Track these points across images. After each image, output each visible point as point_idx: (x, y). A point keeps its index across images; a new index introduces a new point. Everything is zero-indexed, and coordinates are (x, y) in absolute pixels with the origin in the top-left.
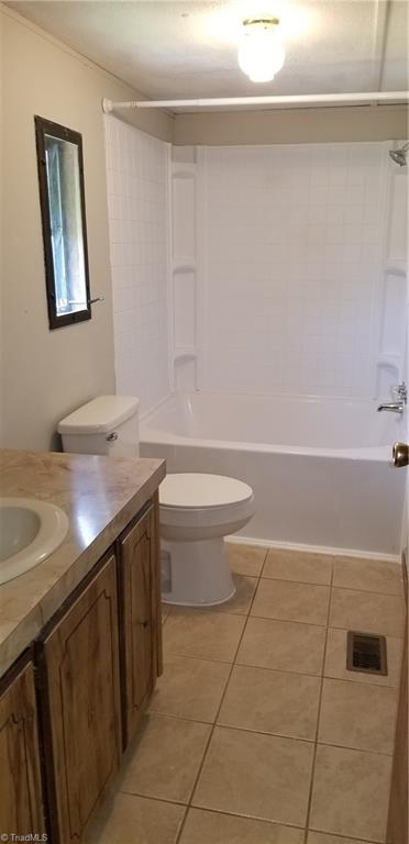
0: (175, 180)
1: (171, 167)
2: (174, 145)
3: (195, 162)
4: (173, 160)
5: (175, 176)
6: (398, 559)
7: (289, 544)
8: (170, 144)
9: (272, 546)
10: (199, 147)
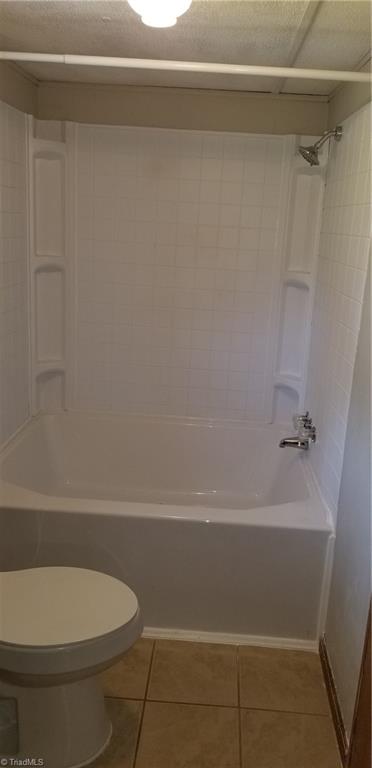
0: (38, 161)
1: (33, 145)
2: (37, 116)
3: (64, 141)
4: (35, 136)
5: (37, 155)
6: (313, 646)
7: (183, 631)
8: (31, 117)
9: (163, 636)
10: (69, 124)
